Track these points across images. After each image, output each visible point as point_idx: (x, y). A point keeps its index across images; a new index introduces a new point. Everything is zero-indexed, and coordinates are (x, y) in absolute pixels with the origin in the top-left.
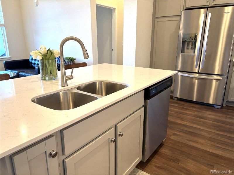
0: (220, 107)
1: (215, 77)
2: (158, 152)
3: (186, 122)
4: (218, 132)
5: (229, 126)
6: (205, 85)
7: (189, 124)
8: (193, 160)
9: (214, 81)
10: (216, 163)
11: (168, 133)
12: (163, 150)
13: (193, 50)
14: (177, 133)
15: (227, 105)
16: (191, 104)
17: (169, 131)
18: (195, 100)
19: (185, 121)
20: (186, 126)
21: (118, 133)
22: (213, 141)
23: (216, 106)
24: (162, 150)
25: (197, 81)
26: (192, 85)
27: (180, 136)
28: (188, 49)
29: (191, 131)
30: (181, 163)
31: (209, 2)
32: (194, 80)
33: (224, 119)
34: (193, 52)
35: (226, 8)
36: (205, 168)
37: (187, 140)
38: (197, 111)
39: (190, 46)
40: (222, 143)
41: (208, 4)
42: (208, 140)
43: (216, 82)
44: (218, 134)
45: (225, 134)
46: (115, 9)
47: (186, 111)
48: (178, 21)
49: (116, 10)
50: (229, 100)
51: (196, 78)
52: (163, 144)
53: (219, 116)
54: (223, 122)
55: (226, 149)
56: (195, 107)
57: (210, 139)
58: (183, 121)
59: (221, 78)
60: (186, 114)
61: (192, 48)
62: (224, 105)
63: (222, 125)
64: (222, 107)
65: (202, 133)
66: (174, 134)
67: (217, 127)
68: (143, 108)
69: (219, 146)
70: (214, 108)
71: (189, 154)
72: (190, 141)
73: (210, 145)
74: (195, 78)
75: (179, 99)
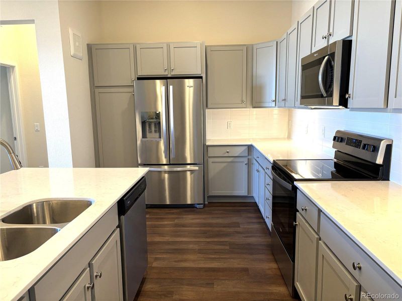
0: (202, 206)
1: (188, 167)
2: (142, 292)
3: (167, 238)
4: (208, 240)
5: (217, 229)
6: (178, 180)
7: (171, 239)
8: (188, 285)
9: (188, 173)
10: (215, 279)
11: (149, 259)
12: (148, 287)
13: (158, 134)
14: (160, 256)
15: (209, 201)
16: (167, 210)
17: (150, 257)
18: (168, 202)
19: (165, 237)
20: (168, 243)
21: (95, 274)
22: (205, 253)
23: (198, 206)
24: (146, 287)
25: (166, 176)
26: (162, 181)
27: (164, 259)
28: (151, 132)
29: (176, 248)
30: (176, 295)
31: (167, 71)
32: (163, 174)
33: (211, 221)
34: (158, 137)
35: (187, 81)
36: (204, 289)
37: (175, 261)
38: (177, 218)
39: (153, 129)
40: (216, 253)
41: (166, 73)
42: (200, 253)
43: (191, 174)
44: (208, 242)
45: (216, 240)
46: (13, 67)
47: (163, 221)
48: (131, 93)
49: (17, 69)
50: (211, 194)
51: (165, 172)
52: (146, 278)
53: (204, 219)
54: (210, 225)
55: (222, 258)
56: (173, 213)
57: (200, 251)
58: (163, 236)
59: (197, 168)
60: (164, 226)
61: (155, 131)
62: (206, 203)
63: (210, 229)
64: (205, 205)
65: (191, 246)
66: (156, 259)
67: (205, 234)
68: (118, 229)
69: (213, 256)
70: (195, 209)
71: (182, 279)
72: (178, 261)
73: (203, 259)
74: (163, 173)
75: (149, 206)
